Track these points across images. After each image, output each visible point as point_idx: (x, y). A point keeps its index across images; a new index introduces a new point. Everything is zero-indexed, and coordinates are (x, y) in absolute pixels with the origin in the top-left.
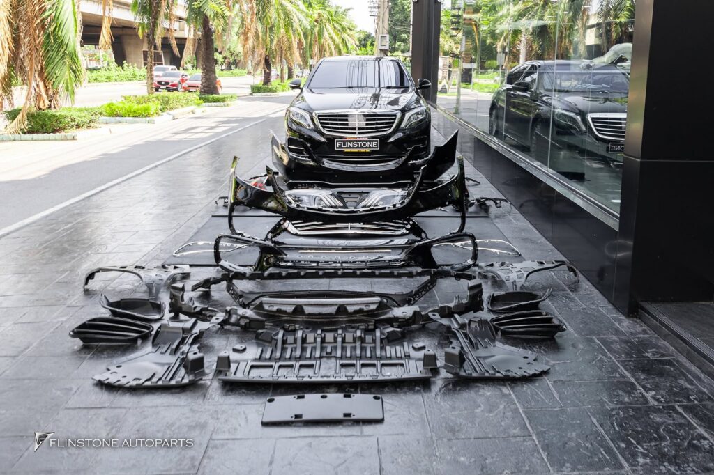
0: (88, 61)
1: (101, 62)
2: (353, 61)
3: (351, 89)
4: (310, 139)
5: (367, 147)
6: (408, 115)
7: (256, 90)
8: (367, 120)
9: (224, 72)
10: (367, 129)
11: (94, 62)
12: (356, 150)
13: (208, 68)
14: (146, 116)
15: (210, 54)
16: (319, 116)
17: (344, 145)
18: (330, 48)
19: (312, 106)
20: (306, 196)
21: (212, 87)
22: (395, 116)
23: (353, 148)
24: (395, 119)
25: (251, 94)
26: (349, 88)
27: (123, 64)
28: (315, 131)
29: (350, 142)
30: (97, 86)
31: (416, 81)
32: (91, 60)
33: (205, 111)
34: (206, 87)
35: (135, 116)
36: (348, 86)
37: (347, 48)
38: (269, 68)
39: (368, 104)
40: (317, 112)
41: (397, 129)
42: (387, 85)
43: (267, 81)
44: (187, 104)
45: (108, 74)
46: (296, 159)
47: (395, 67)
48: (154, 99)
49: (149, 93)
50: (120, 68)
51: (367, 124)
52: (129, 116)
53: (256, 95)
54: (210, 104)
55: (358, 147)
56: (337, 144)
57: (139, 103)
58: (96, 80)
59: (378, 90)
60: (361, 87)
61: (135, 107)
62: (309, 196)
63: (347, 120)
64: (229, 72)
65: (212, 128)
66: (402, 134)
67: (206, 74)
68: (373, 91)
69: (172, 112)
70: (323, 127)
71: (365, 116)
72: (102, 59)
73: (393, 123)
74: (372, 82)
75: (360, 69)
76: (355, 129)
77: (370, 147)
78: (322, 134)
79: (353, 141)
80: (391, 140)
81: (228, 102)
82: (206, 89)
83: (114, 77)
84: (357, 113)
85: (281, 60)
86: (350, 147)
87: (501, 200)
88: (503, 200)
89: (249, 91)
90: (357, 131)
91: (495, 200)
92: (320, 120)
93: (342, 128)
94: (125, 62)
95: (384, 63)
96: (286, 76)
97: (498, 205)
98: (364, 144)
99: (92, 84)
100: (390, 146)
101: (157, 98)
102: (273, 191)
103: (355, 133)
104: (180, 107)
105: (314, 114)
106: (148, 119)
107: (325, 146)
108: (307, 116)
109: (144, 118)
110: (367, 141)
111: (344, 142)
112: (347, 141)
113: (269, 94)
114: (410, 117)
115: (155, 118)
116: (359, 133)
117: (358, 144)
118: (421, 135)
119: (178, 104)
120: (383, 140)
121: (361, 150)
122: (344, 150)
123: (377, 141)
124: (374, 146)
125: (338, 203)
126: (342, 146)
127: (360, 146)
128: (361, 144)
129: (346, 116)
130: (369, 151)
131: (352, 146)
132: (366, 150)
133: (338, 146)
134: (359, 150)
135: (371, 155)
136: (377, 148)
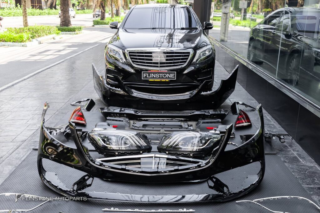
1: (9, 4)
2: (156, 8)
3: (154, 30)
4: (123, 70)
5: (166, 78)
6: (198, 52)
7: (96, 23)
8: (167, 56)
10: (167, 63)
11: (5, 3)
12: (158, 80)
13: (64, 10)
14: (21, 42)
16: (130, 53)
17: (149, 76)
19: (125, 44)
20: (114, 136)
21: (67, 21)
22: (189, 53)
23: (156, 78)
24: (188, 56)
25: (93, 26)
26: (153, 29)
28: (127, 65)
29: (154, 73)
31: (202, 24)
32: (3, 2)
33: (62, 38)
34: (64, 22)
35: (15, 42)
36: (152, 27)
38: (104, 9)
39: (166, 44)
40: (128, 49)
41: (190, 64)
42: (179, 27)
43: (103, 17)
44: (50, 33)
45: (9, 11)
46: (110, 89)
47: (185, 13)
48: (27, 30)
49: (24, 26)
50: (16, 8)
51: (167, 60)
52: (10, 42)
53: (96, 26)
54: (66, 32)
55: (159, 78)
56: (144, 75)
57: (17, 33)
59: (173, 30)
60: (161, 28)
61: (14, 35)
62: (117, 136)
63: (151, 56)
64: (82, 11)
65: (60, 51)
67: (64, 14)
68: (169, 32)
69: (39, 39)
70: (133, 61)
71: (165, 53)
72: (9, 2)
73: (187, 59)
74: (169, 24)
75: (161, 14)
76: (157, 63)
77: (169, 78)
78: (132, 67)
79: (156, 73)
80: (186, 72)
81: (77, 32)
82: (63, 23)
83: (13, 14)
84: (159, 50)
86: (153, 78)
87: (284, 135)
88: (286, 135)
89: (92, 24)
91: (279, 136)
92: (130, 55)
93: (147, 63)
96: (115, 15)
97: (282, 140)
98: (165, 76)
100: (185, 76)
101: (29, 29)
102: (76, 148)
103: (158, 67)
104: (45, 35)
105: (126, 51)
106: (22, 44)
107: (134, 76)
108: (121, 52)
109: (20, 43)
110: (167, 73)
111: (149, 74)
112: (152, 73)
113: (104, 25)
114: (200, 54)
115: (28, 43)
116: (161, 67)
117: (160, 75)
118: (207, 68)
119: (44, 33)
120: (180, 72)
121: (162, 80)
122: (149, 80)
123: (175, 73)
124: (172, 77)
125: (143, 143)
126: (148, 77)
127: (161, 77)
128: (162, 75)
129: (151, 53)
130: (168, 81)
131: (155, 77)
132: (166, 80)
133: (144, 77)
134: (160, 80)
135: (169, 84)
136: (175, 78)
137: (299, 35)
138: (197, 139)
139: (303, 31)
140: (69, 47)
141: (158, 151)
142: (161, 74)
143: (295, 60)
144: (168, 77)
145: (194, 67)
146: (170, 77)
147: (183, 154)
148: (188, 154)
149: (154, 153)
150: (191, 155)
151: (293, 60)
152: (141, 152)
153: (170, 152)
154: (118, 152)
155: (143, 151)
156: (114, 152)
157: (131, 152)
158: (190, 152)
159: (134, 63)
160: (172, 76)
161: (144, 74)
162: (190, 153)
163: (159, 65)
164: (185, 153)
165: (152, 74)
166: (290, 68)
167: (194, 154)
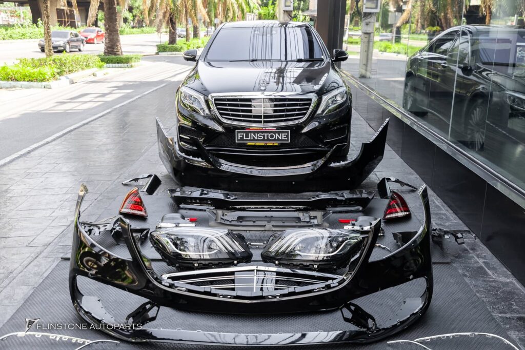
0: (10, 17)
1: (21, 19)
2: (256, 28)
3: (255, 63)
4: (205, 128)
5: (275, 140)
6: (325, 98)
7: (162, 49)
8: (276, 106)
9: (135, 30)
10: (275, 116)
11: (16, 18)
12: (262, 143)
13: (111, 28)
14: (42, 81)
15: (113, 14)
16: (216, 100)
17: (247, 136)
18: (233, 7)
19: (208, 85)
20: (192, 236)
21: (116, 47)
22: (310, 100)
23: (258, 140)
24: (309, 104)
25: (157, 54)
26: (253, 61)
27: (38, 21)
28: (211, 119)
29: (254, 133)
30: (11, 43)
31: (331, 52)
32: (13, 16)
33: (107, 73)
34: (110, 47)
35: (32, 81)
36: (251, 58)
37: (250, 8)
38: (174, 28)
39: (273, 85)
40: (213, 95)
41: (312, 117)
42: (294, 58)
43: (172, 41)
44: (88, 66)
45: (22, 30)
46: (185, 158)
47: (303, 35)
48: (51, 62)
49: (47, 56)
50: (35, 25)
51: (275, 111)
52: (24, 81)
53: (162, 54)
54: (114, 65)
55: (264, 140)
56: (239, 136)
57: (35, 67)
58: (11, 37)
59: (284, 63)
60: (265, 60)
61: (30, 70)
62: (196, 237)
63: (250, 106)
64: (140, 30)
66: (317, 124)
67: (110, 35)
68: (277, 65)
69: (71, 76)
70: (221, 114)
71: (271, 100)
72: (22, 15)
73: (308, 109)
74: (277, 54)
75: (265, 37)
76: (260, 117)
77: (278, 140)
78: (220, 123)
79: (258, 132)
80: (305, 130)
81: (131, 63)
82: (109, 49)
83: (29, 34)
84: (263, 96)
85: (187, 20)
86: (254, 140)
87: (462, 232)
88: (465, 231)
89: (155, 50)
90: (263, 120)
91: (454, 234)
92: (216, 104)
93: (244, 116)
94: (39, 19)
95: (291, 30)
96: (191, 35)
97: (459, 241)
98: (272, 136)
99: (7, 41)
100: (303, 138)
101: (54, 61)
103: (260, 122)
104: (80, 69)
105: (210, 97)
106: (44, 84)
107: (223, 137)
108: (201, 98)
109: (40, 83)
110: (275, 133)
111: (247, 134)
112: (251, 132)
113: (175, 53)
114: (328, 102)
115: (52, 83)
116: (265, 122)
117: (264, 136)
118: (339, 124)
119: (78, 67)
120: (295, 130)
121: (267, 143)
122: (247, 143)
123: (288, 132)
124: (283, 139)
125: (238, 248)
126: (245, 138)
127: (266, 138)
128: (267, 136)
129: (249, 100)
130: (277, 144)
131: (256, 138)
132: (273, 143)
133: (239, 138)
134: (265, 143)
135: (279, 149)
136: (288, 140)
137: (485, 70)
138: (325, 241)
139: (490, 64)
140: (119, 88)
141: (262, 260)
142: (266, 134)
143: (478, 109)
145: (318, 122)
146: (280, 139)
147: (302, 264)
148: (310, 264)
150: (316, 266)
151: (476, 110)
152: (235, 262)
153: (281, 262)
154: (199, 262)
155: (238, 260)
156: (192, 263)
157: (219, 263)
158: (314, 261)
159: (223, 116)
160: (283, 136)
161: (239, 134)
162: (313, 263)
164: (305, 263)
165: (252, 134)
166: (470, 121)
167: (320, 265)
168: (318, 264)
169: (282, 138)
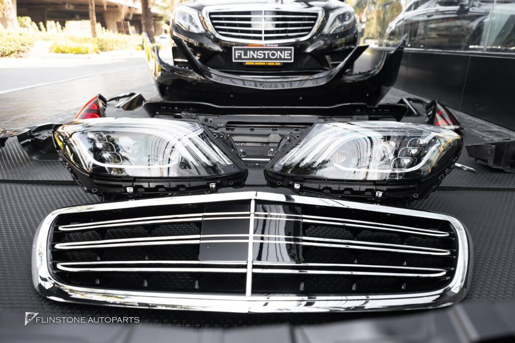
5: (276, 59)
6: (332, 15)
8: (278, 20)
10: (277, 32)
12: (262, 63)
16: (211, 14)
17: (246, 54)
22: (316, 14)
23: (258, 59)
24: (315, 20)
28: (206, 36)
29: (254, 50)
40: (207, 8)
41: (318, 36)
49: (93, 37)
51: (276, 26)
55: (264, 59)
56: (236, 54)
63: (249, 19)
66: (323, 43)
70: (217, 30)
71: (274, 13)
73: (313, 25)
76: (260, 32)
77: (281, 59)
78: (216, 41)
79: (258, 50)
80: (309, 50)
84: (263, 9)
86: (253, 58)
92: (212, 19)
93: (242, 31)
98: (273, 55)
100: (309, 57)
103: (260, 38)
105: (204, 12)
106: (87, 55)
107: (219, 57)
108: (196, 16)
109: (84, 55)
110: (276, 50)
111: (246, 51)
112: (250, 50)
114: (335, 20)
116: (266, 38)
117: (264, 54)
120: (299, 49)
121: (268, 63)
122: (245, 63)
123: (291, 50)
124: (286, 57)
126: (243, 57)
127: (267, 57)
128: (268, 54)
129: (249, 13)
130: (279, 64)
131: (255, 57)
132: (275, 63)
133: (237, 57)
134: (266, 63)
135: (280, 71)
136: (291, 59)
141: (265, 182)
142: (267, 52)
144: (278, 57)
145: (323, 40)
146: (283, 57)
147: (351, 190)
148: (367, 190)
149: (255, 188)
150: (379, 194)
152: (213, 185)
153: (306, 185)
154: (135, 184)
155: (219, 182)
156: (121, 186)
157: (179, 186)
158: (376, 183)
159: (220, 32)
160: (286, 55)
161: (237, 52)
162: (374, 187)
163: (263, 35)
164: (356, 188)
165: (252, 52)
167: (388, 190)
168: (385, 188)
169: (284, 56)
